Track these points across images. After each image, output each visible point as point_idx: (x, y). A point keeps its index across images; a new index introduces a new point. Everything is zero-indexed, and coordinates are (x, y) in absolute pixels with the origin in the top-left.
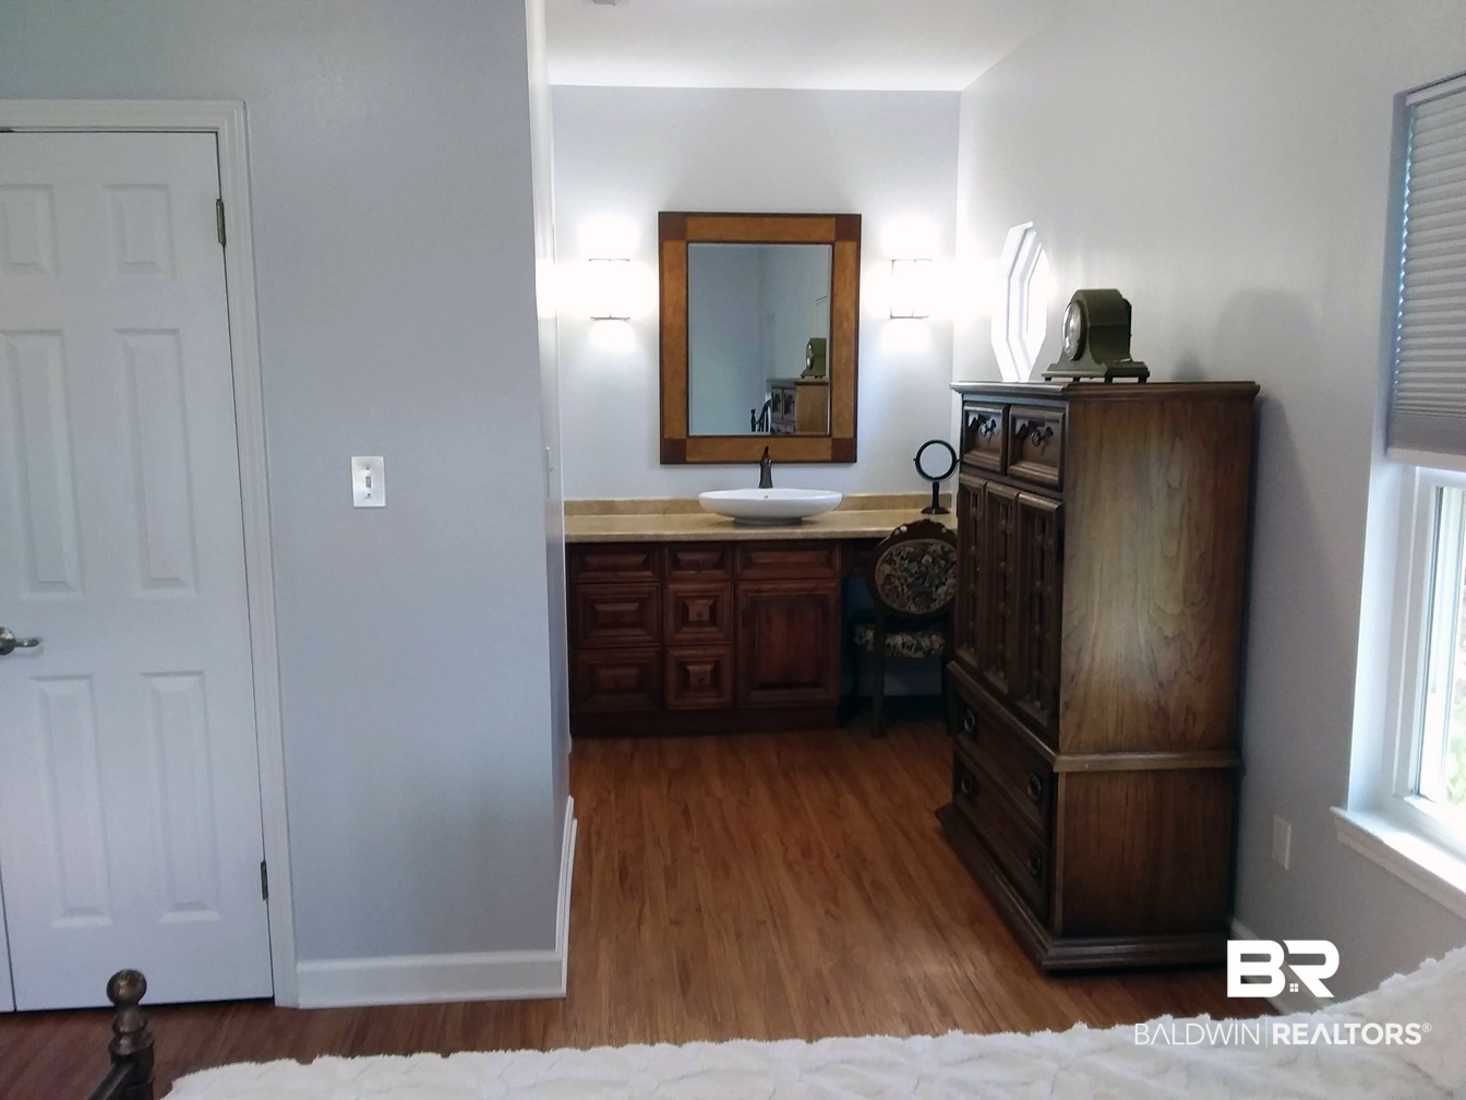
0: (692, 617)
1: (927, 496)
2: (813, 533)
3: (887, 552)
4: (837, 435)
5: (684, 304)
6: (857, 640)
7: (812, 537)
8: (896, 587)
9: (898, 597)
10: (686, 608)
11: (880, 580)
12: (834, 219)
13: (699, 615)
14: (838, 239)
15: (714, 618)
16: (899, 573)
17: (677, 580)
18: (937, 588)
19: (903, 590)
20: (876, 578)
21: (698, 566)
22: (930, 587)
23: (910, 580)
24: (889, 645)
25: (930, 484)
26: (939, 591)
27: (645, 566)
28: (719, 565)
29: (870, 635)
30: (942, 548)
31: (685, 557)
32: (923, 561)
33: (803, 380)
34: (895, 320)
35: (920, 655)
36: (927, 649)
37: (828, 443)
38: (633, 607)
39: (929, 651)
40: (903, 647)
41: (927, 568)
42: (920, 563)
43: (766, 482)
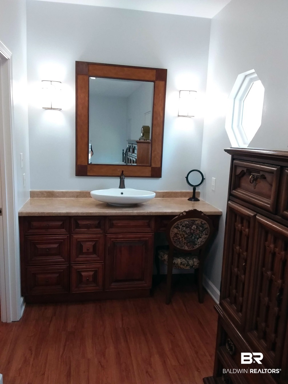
0: (84, 250)
1: (190, 192)
2: (142, 213)
3: (176, 224)
4: (153, 165)
5: (87, 104)
6: (160, 257)
7: (142, 214)
8: (179, 239)
9: (180, 243)
10: (81, 246)
11: (172, 235)
12: (155, 71)
13: (88, 250)
14: (156, 80)
15: (95, 251)
16: (181, 233)
17: (77, 233)
18: (198, 239)
19: (182, 240)
20: (170, 235)
21: (87, 227)
22: (194, 239)
23: (186, 236)
24: (175, 263)
25: (192, 188)
26: (199, 240)
27: (62, 227)
28: (98, 226)
29: (166, 257)
30: (201, 222)
31: (81, 223)
32: (192, 228)
33: (140, 141)
34: (180, 118)
35: (188, 268)
36: (191, 265)
37: (150, 168)
38: (56, 246)
39: (192, 266)
40: (181, 264)
41: (194, 231)
42: (191, 229)
43: (122, 186)
